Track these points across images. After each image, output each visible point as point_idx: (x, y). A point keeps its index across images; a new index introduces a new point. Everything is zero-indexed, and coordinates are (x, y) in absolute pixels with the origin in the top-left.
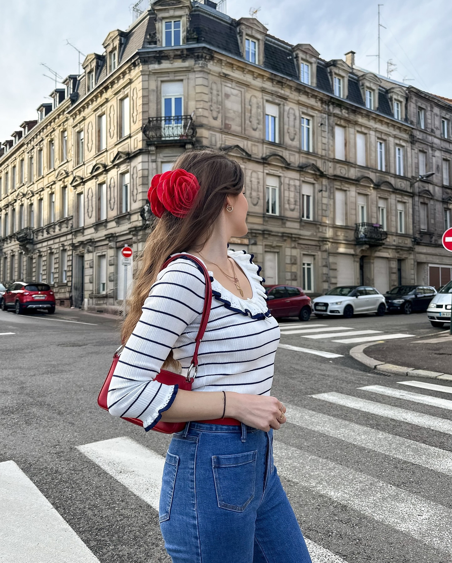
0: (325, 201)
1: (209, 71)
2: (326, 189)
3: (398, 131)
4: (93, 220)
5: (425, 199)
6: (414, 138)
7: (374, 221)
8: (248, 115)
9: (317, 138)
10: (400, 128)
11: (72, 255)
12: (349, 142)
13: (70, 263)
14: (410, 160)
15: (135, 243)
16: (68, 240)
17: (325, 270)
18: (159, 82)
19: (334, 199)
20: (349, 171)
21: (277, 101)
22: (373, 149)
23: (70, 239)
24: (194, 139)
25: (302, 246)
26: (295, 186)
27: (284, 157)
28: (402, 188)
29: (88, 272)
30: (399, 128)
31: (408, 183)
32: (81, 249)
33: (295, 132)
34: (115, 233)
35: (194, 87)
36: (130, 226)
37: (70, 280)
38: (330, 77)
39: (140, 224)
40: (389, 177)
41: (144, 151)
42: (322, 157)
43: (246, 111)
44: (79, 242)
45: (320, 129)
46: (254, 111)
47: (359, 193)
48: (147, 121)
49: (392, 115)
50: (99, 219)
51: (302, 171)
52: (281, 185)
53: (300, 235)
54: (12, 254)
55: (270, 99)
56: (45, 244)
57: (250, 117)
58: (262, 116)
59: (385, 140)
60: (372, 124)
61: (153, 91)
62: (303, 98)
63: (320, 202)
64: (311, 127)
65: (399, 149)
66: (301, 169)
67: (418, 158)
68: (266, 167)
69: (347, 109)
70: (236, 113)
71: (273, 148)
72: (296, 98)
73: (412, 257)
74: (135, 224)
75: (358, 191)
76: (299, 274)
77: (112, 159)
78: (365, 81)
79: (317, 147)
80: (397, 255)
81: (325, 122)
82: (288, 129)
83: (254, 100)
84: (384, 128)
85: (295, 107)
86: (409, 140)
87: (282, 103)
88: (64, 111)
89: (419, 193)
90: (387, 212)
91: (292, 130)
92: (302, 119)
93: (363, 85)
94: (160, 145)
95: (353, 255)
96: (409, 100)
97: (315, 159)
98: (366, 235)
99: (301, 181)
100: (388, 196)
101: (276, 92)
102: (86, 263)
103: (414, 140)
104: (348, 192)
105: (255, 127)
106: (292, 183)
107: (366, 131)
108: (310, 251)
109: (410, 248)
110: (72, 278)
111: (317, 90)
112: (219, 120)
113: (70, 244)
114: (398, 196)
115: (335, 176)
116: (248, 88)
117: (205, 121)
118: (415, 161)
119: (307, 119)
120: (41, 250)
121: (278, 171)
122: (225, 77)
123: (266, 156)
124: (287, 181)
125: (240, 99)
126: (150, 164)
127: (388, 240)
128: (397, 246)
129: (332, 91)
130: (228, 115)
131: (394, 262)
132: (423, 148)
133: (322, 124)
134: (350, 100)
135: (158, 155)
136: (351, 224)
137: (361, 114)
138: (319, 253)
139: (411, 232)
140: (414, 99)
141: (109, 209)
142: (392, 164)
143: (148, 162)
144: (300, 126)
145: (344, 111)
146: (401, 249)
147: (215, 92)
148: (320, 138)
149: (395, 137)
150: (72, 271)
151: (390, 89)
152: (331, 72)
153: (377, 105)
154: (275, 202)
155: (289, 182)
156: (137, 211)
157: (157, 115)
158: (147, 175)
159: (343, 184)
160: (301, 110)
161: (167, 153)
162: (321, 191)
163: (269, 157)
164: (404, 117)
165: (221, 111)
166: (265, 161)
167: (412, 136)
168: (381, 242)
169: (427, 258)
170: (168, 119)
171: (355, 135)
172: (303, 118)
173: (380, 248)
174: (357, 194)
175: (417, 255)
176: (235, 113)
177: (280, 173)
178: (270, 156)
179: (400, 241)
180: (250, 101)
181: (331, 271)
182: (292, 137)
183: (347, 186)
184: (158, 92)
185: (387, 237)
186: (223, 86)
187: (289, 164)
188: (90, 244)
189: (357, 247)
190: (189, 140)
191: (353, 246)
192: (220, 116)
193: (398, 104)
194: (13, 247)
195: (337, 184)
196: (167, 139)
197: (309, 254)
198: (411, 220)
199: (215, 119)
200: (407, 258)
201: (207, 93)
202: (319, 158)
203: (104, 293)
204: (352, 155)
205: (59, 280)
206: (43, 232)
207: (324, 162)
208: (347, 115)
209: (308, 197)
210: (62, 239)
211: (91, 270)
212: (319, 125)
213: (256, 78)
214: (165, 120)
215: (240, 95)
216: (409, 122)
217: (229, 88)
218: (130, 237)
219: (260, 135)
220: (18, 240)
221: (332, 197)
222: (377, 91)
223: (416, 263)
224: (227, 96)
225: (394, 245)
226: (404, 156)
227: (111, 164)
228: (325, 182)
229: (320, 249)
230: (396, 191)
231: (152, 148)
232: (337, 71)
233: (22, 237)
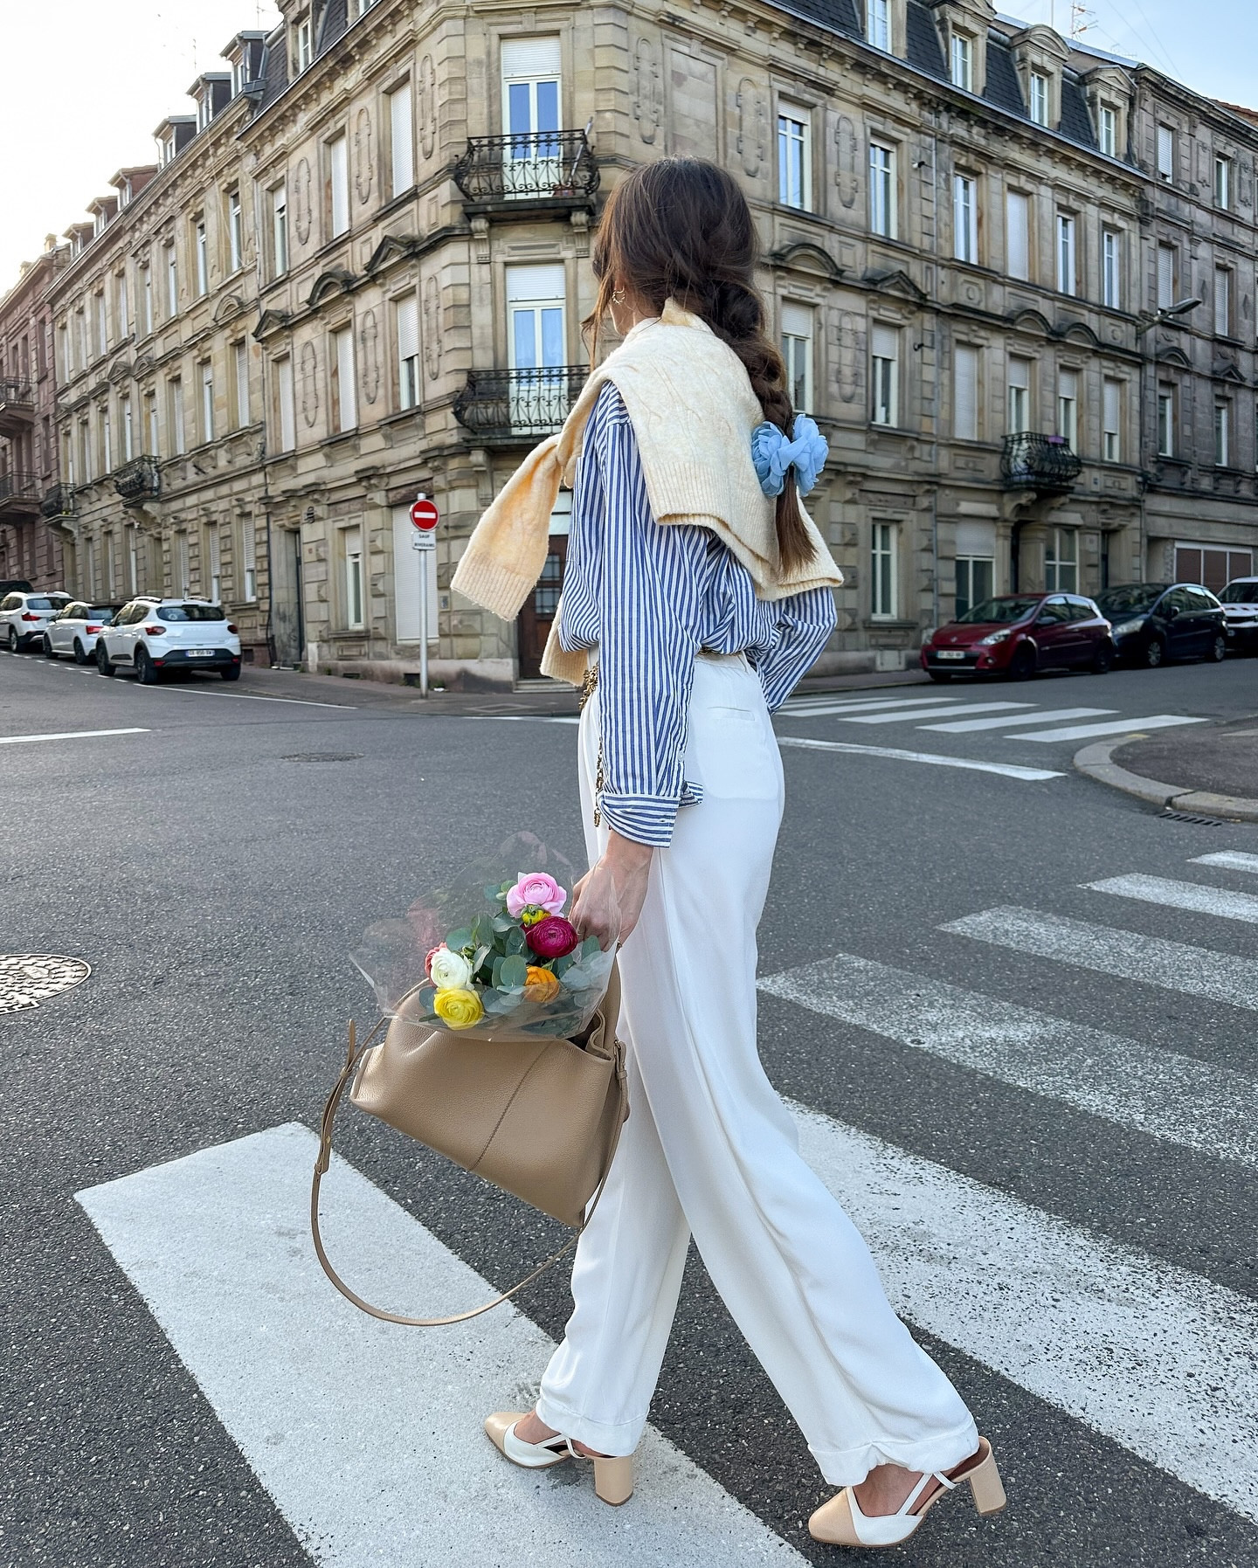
0: (929, 374)
1: (629, 8)
2: (933, 342)
3: (1108, 187)
4: (320, 432)
5: (1172, 371)
6: (1147, 207)
7: (1048, 430)
8: (733, 132)
9: (910, 202)
10: (1115, 178)
11: (268, 528)
12: (989, 215)
13: (262, 551)
14: (1135, 267)
15: (441, 491)
16: (255, 488)
17: (927, 561)
18: (495, 39)
19: (952, 369)
20: (988, 293)
21: (807, 97)
22: (1048, 236)
23: (260, 486)
24: (593, 197)
25: (871, 496)
26: (855, 333)
27: (827, 251)
28: (1116, 343)
29: (311, 572)
30: (1111, 180)
31: (1132, 329)
32: (288, 510)
33: (854, 184)
34: (384, 467)
35: (591, 52)
36: (423, 445)
37: (267, 594)
38: (940, 35)
39: (453, 438)
40: (1085, 312)
41: (457, 232)
42: (919, 256)
43: (729, 122)
44: (284, 492)
45: (916, 176)
46: (749, 121)
47: (1013, 356)
48: (465, 148)
49: (1096, 145)
50: (337, 428)
51: (874, 291)
52: (820, 328)
53: (867, 467)
54: (104, 530)
55: (791, 92)
56: (191, 500)
57: (740, 140)
58: (769, 138)
59: (1075, 213)
60: (1045, 166)
61: (479, 63)
62: (874, 91)
63: (917, 377)
64: (893, 171)
65: (1110, 238)
66: (871, 286)
67: (1156, 263)
68: (781, 278)
69: (983, 123)
70: (703, 126)
71: (799, 225)
72: (857, 91)
73: (1136, 523)
74: (437, 440)
75: (1010, 348)
76: (863, 571)
77: (367, 259)
78: (1028, 48)
79: (909, 225)
80: (1102, 519)
81: (930, 158)
82: (837, 175)
83: (749, 93)
84: (1073, 179)
85: (855, 114)
86: (1135, 212)
87: (820, 102)
88: (229, 133)
89: (1157, 355)
90: (1080, 406)
91: (846, 178)
92: (872, 149)
93: (1023, 60)
94: (502, 216)
95: (994, 519)
96: (1137, 102)
97: (905, 258)
98: (1030, 467)
99: (870, 321)
100: (1083, 362)
101: (806, 71)
102: (305, 549)
103: (1147, 214)
104: (985, 350)
105: (752, 168)
106: (847, 323)
107: (1029, 187)
108: (890, 510)
109: (1134, 499)
110: (270, 589)
111: (910, 68)
112: (659, 144)
113: (260, 499)
114: (1105, 363)
115: (955, 306)
116: (730, 58)
117: (620, 147)
118: (1148, 269)
119: (882, 149)
120: (183, 516)
121: (811, 290)
122: (673, 24)
123: (782, 249)
124: (834, 318)
125: (712, 87)
126: (475, 268)
127: (1080, 479)
128: (1101, 496)
129: (945, 73)
130: (682, 132)
131: (1094, 537)
132: (1168, 235)
133: (921, 164)
134: (992, 99)
135: (496, 245)
136: (992, 437)
137: (1016, 138)
138: (913, 515)
139: (1135, 459)
140: (1150, 101)
141: (363, 400)
142: (1093, 279)
143: (469, 263)
144: (868, 167)
145: (975, 130)
146: (1112, 505)
147: (646, 67)
148: (916, 202)
149: (1103, 205)
150: (269, 570)
151: (1089, 73)
152: (943, 22)
153: (1057, 117)
154: (803, 376)
155: (840, 321)
156: (441, 403)
157: (491, 131)
158: (466, 303)
159: (975, 328)
160: (869, 123)
161: (519, 240)
162: (921, 346)
163: (790, 251)
164: (1124, 150)
165: (663, 120)
166: (779, 263)
167: (1143, 202)
168: (1065, 484)
169: (1171, 526)
170: (521, 141)
171: (1003, 195)
172: (874, 146)
173: (1063, 499)
174: (1008, 357)
175: (1150, 519)
176: (698, 126)
177: (818, 295)
178: (793, 248)
179: (1109, 483)
180: (739, 96)
181: (941, 563)
182: (847, 199)
183: (983, 333)
184: (492, 67)
185: (1079, 472)
186: (668, 51)
187: (840, 272)
188: (316, 496)
189: (1006, 497)
190: (581, 198)
191: (995, 497)
192: (660, 132)
193: (1108, 114)
194: (106, 512)
195: (960, 330)
196: (521, 196)
197: (889, 517)
198: (1136, 428)
199: (648, 141)
200: (1123, 526)
201: (626, 68)
202: (915, 256)
203: (360, 627)
204: (995, 251)
205: (234, 594)
206: (184, 469)
207: (928, 268)
208: (983, 142)
209: (886, 361)
210: (238, 486)
211: (322, 567)
212: (916, 165)
213: (754, 30)
214: (514, 144)
215: (711, 76)
216: (1136, 165)
217: (684, 57)
218: (424, 474)
219: (764, 189)
220: (119, 492)
221: (946, 365)
222: (1058, 78)
223: (1145, 541)
224: (679, 78)
225: (1094, 493)
226: (1121, 257)
227: (365, 272)
228: (929, 321)
229: (914, 504)
230: (1103, 350)
231: (480, 224)
232: (959, 20)
233: (132, 483)
